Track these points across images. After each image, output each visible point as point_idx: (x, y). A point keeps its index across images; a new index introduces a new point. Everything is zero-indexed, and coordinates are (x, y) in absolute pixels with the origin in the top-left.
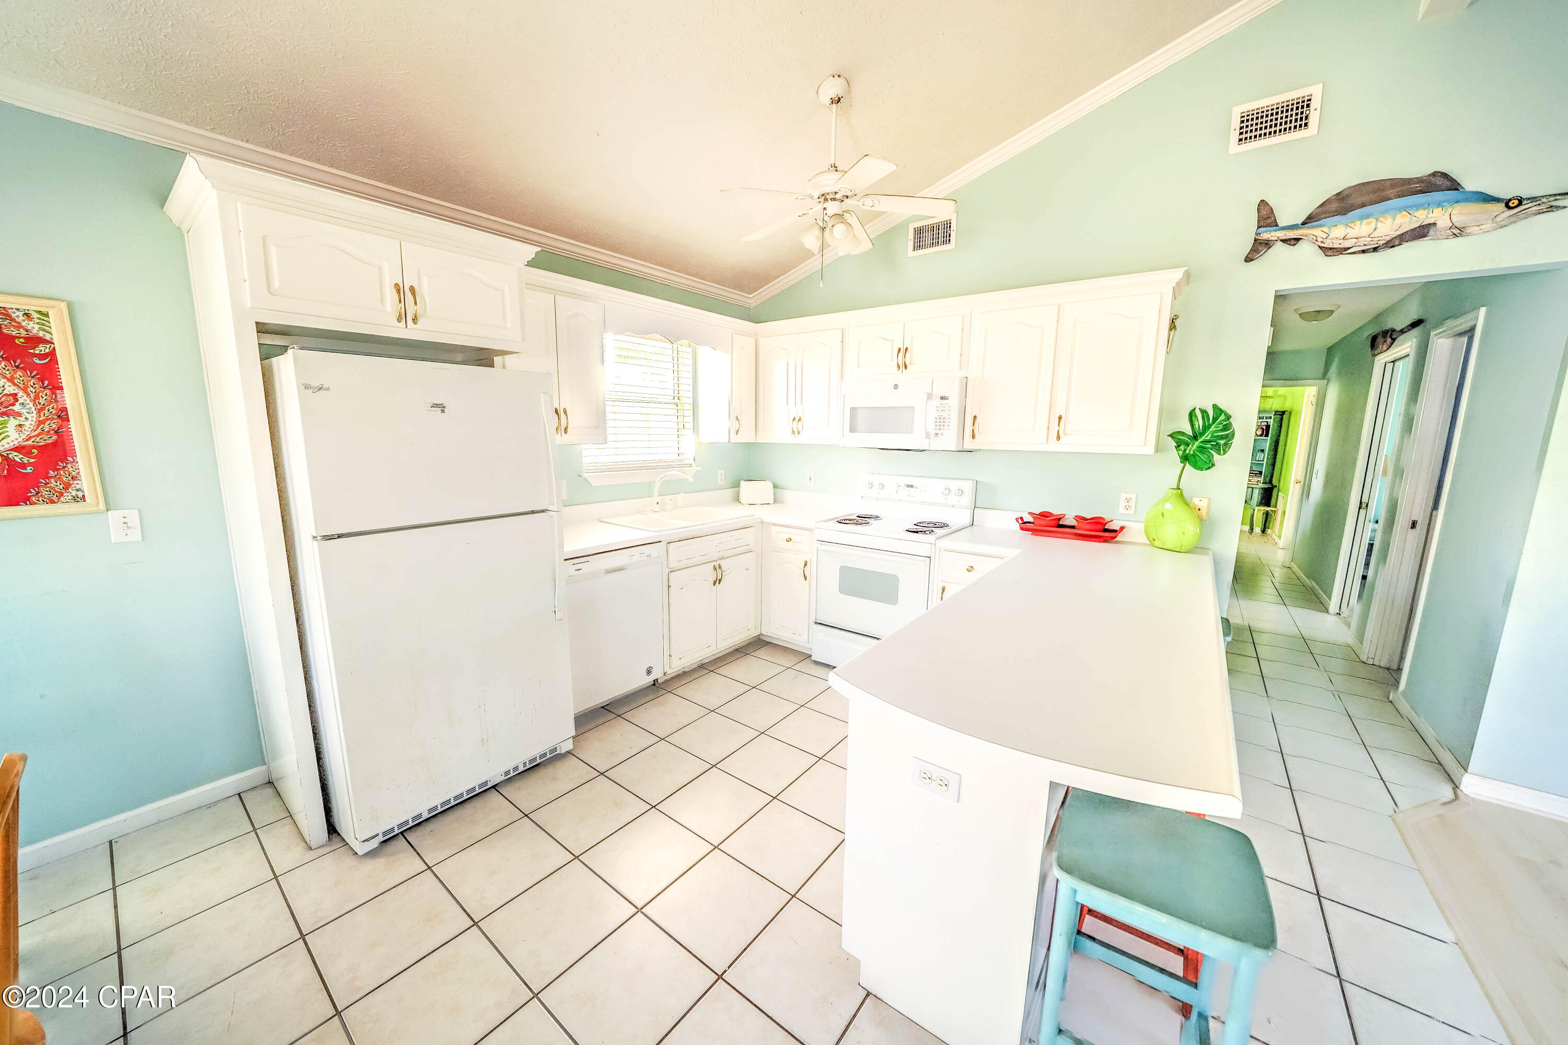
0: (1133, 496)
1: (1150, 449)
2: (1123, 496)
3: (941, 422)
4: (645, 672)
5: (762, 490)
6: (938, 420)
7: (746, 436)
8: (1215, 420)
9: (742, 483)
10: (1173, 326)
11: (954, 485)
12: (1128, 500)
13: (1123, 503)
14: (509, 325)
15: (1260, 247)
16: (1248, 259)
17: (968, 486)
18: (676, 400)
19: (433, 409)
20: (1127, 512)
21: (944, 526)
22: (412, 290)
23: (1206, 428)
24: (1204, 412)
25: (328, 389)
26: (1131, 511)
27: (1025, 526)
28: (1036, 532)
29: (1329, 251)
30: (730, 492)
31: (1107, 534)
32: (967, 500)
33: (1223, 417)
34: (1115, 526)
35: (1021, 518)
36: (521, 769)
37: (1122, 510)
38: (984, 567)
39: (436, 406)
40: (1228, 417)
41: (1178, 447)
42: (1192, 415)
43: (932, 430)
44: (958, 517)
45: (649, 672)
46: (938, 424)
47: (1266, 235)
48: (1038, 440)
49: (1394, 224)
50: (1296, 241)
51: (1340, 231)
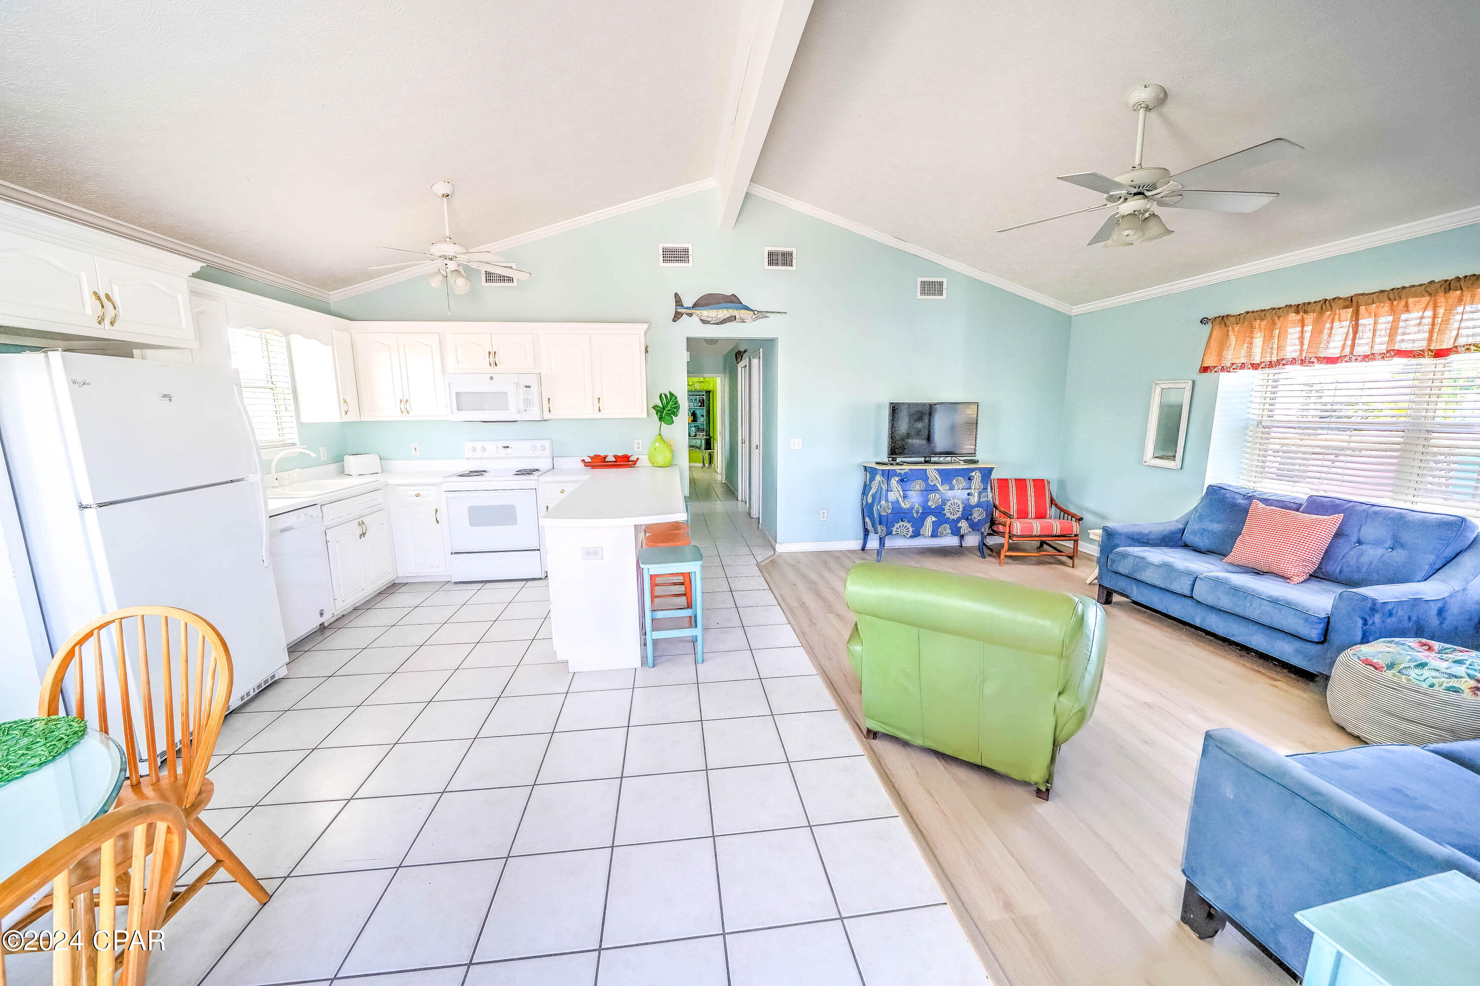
0: (640, 441)
1: (645, 415)
2: (636, 441)
3: (527, 402)
4: (319, 615)
5: (367, 462)
6: (525, 401)
7: (352, 417)
8: (670, 400)
9: (346, 457)
10: (647, 352)
11: (538, 444)
12: (638, 444)
13: (636, 446)
14: (184, 326)
15: (677, 316)
16: (674, 321)
17: (547, 444)
18: (270, 385)
19: (163, 398)
20: (639, 450)
21: (537, 470)
22: (108, 297)
23: (668, 403)
24: (666, 395)
25: (89, 384)
26: (641, 450)
27: (587, 464)
28: (593, 467)
29: (704, 322)
30: (333, 467)
31: (630, 463)
32: (547, 452)
33: (674, 398)
34: (633, 458)
35: (584, 460)
36: (252, 694)
37: (636, 449)
38: (569, 489)
39: (165, 396)
40: (676, 398)
41: (657, 413)
42: (661, 396)
43: (522, 407)
44: (543, 464)
45: (322, 614)
46: (526, 403)
47: (680, 310)
48: (589, 412)
49: (723, 314)
50: (690, 315)
51: (706, 313)
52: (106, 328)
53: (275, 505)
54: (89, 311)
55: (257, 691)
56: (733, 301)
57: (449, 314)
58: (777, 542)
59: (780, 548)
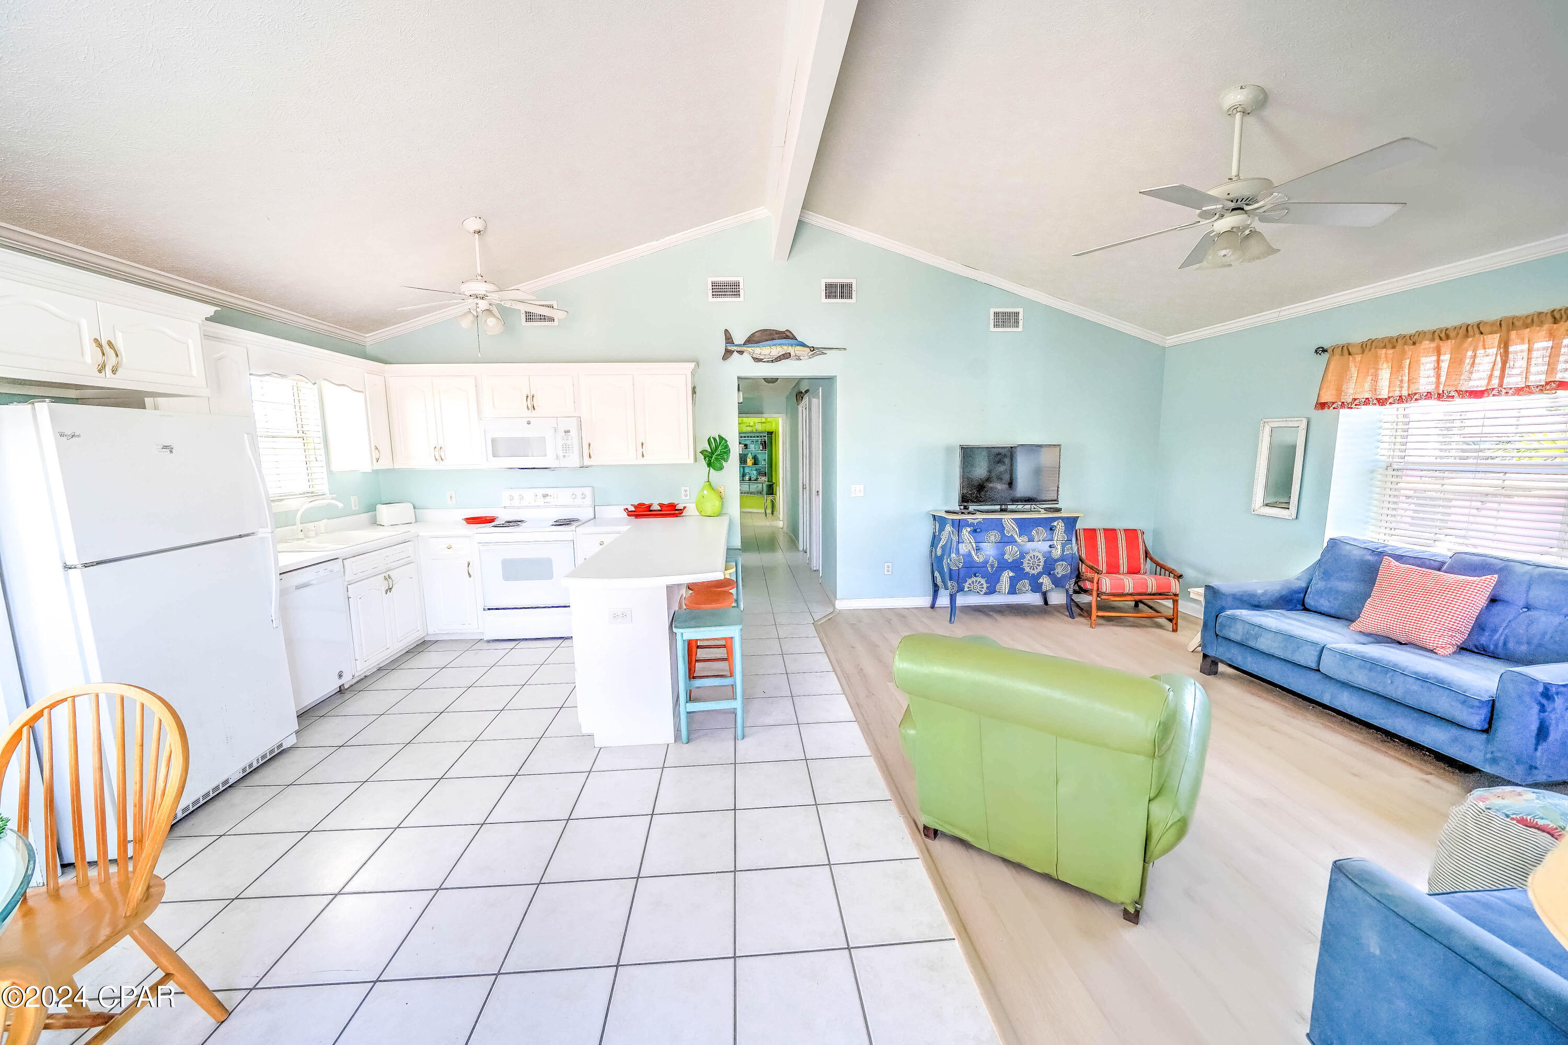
0: (687, 488)
1: (692, 460)
2: (683, 489)
3: (566, 448)
4: (337, 677)
5: (401, 512)
6: (564, 446)
7: (385, 464)
8: (720, 444)
9: (379, 507)
10: (694, 392)
11: (578, 492)
12: (686, 491)
13: (683, 493)
14: (195, 373)
15: (728, 354)
16: (724, 359)
17: (588, 491)
19: (164, 450)
20: (686, 498)
21: (577, 520)
22: (110, 344)
23: (717, 448)
24: (715, 439)
25: (79, 436)
26: (688, 498)
27: (630, 514)
28: (637, 516)
29: (756, 360)
30: (365, 517)
31: (677, 512)
32: (588, 501)
33: (723, 441)
34: (680, 507)
35: (627, 509)
36: (255, 765)
37: (683, 497)
38: (608, 540)
39: (165, 447)
40: (726, 441)
41: (705, 458)
42: (709, 440)
43: (561, 454)
44: (585, 513)
45: (340, 676)
46: (564, 449)
47: (730, 348)
48: (631, 458)
49: (776, 351)
50: (741, 352)
51: (758, 351)
52: (107, 377)
53: (287, 560)
54: (88, 359)
55: (261, 762)
56: (786, 336)
57: (480, 356)
58: (837, 598)
59: (840, 605)
